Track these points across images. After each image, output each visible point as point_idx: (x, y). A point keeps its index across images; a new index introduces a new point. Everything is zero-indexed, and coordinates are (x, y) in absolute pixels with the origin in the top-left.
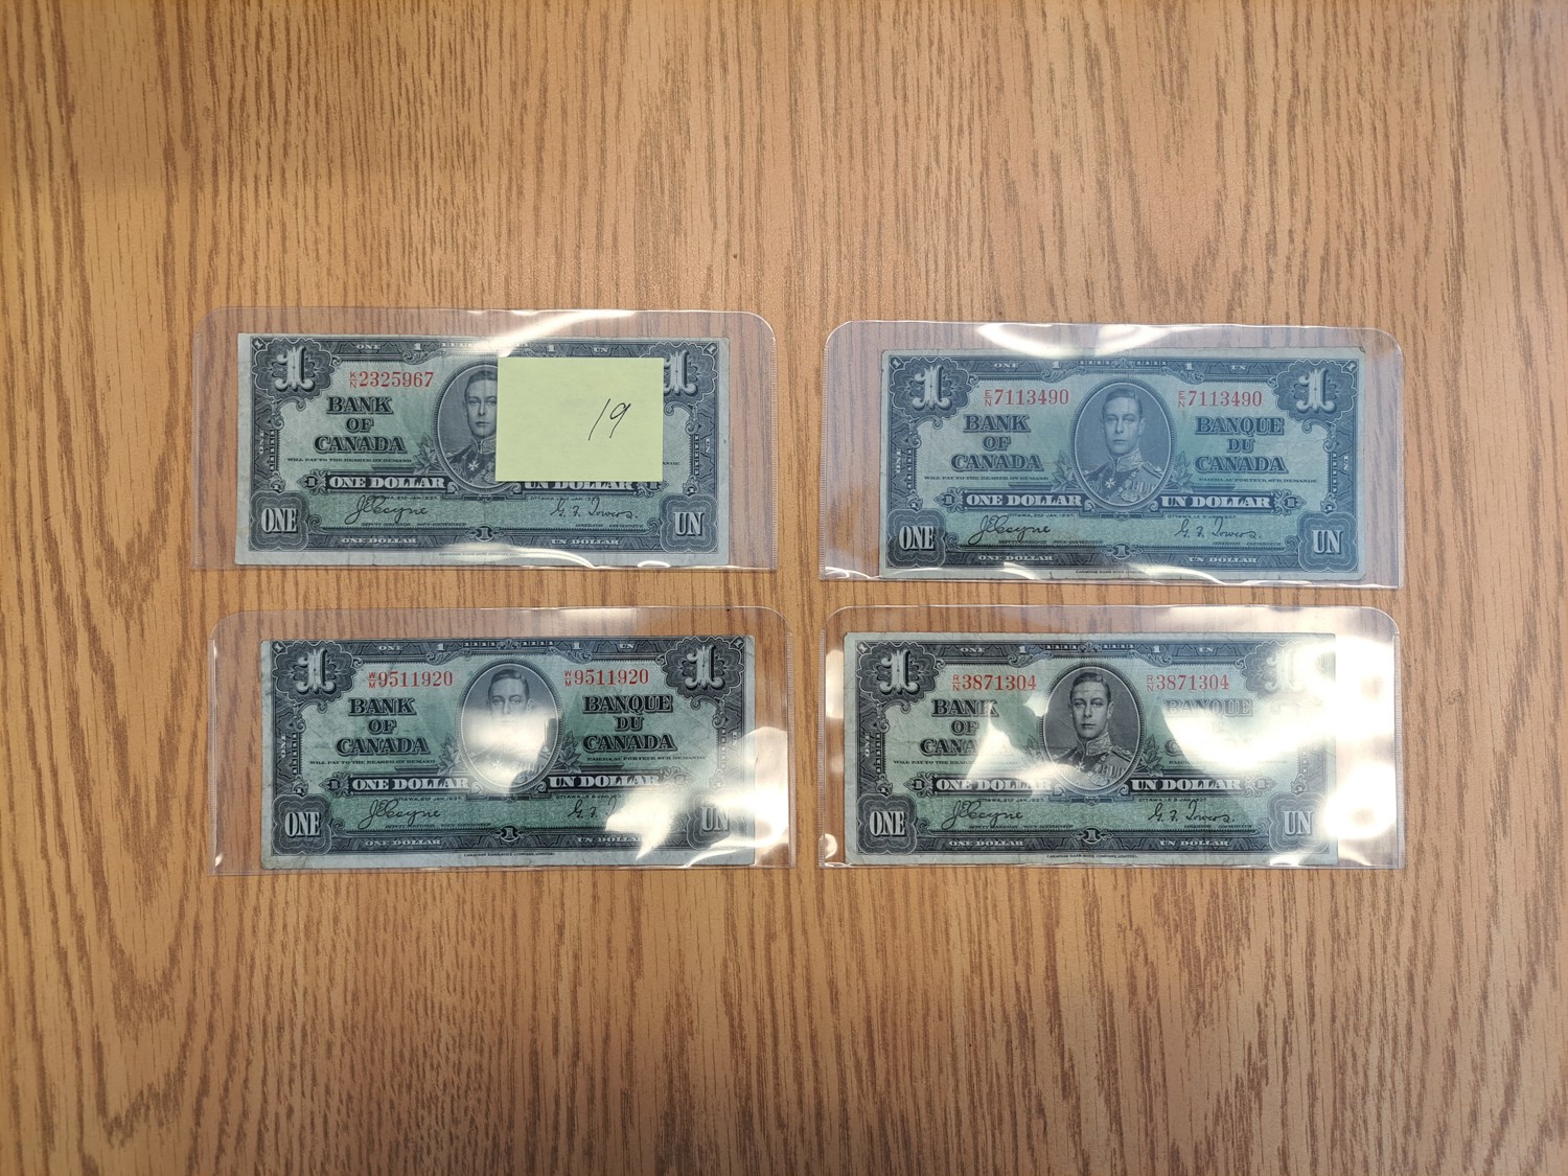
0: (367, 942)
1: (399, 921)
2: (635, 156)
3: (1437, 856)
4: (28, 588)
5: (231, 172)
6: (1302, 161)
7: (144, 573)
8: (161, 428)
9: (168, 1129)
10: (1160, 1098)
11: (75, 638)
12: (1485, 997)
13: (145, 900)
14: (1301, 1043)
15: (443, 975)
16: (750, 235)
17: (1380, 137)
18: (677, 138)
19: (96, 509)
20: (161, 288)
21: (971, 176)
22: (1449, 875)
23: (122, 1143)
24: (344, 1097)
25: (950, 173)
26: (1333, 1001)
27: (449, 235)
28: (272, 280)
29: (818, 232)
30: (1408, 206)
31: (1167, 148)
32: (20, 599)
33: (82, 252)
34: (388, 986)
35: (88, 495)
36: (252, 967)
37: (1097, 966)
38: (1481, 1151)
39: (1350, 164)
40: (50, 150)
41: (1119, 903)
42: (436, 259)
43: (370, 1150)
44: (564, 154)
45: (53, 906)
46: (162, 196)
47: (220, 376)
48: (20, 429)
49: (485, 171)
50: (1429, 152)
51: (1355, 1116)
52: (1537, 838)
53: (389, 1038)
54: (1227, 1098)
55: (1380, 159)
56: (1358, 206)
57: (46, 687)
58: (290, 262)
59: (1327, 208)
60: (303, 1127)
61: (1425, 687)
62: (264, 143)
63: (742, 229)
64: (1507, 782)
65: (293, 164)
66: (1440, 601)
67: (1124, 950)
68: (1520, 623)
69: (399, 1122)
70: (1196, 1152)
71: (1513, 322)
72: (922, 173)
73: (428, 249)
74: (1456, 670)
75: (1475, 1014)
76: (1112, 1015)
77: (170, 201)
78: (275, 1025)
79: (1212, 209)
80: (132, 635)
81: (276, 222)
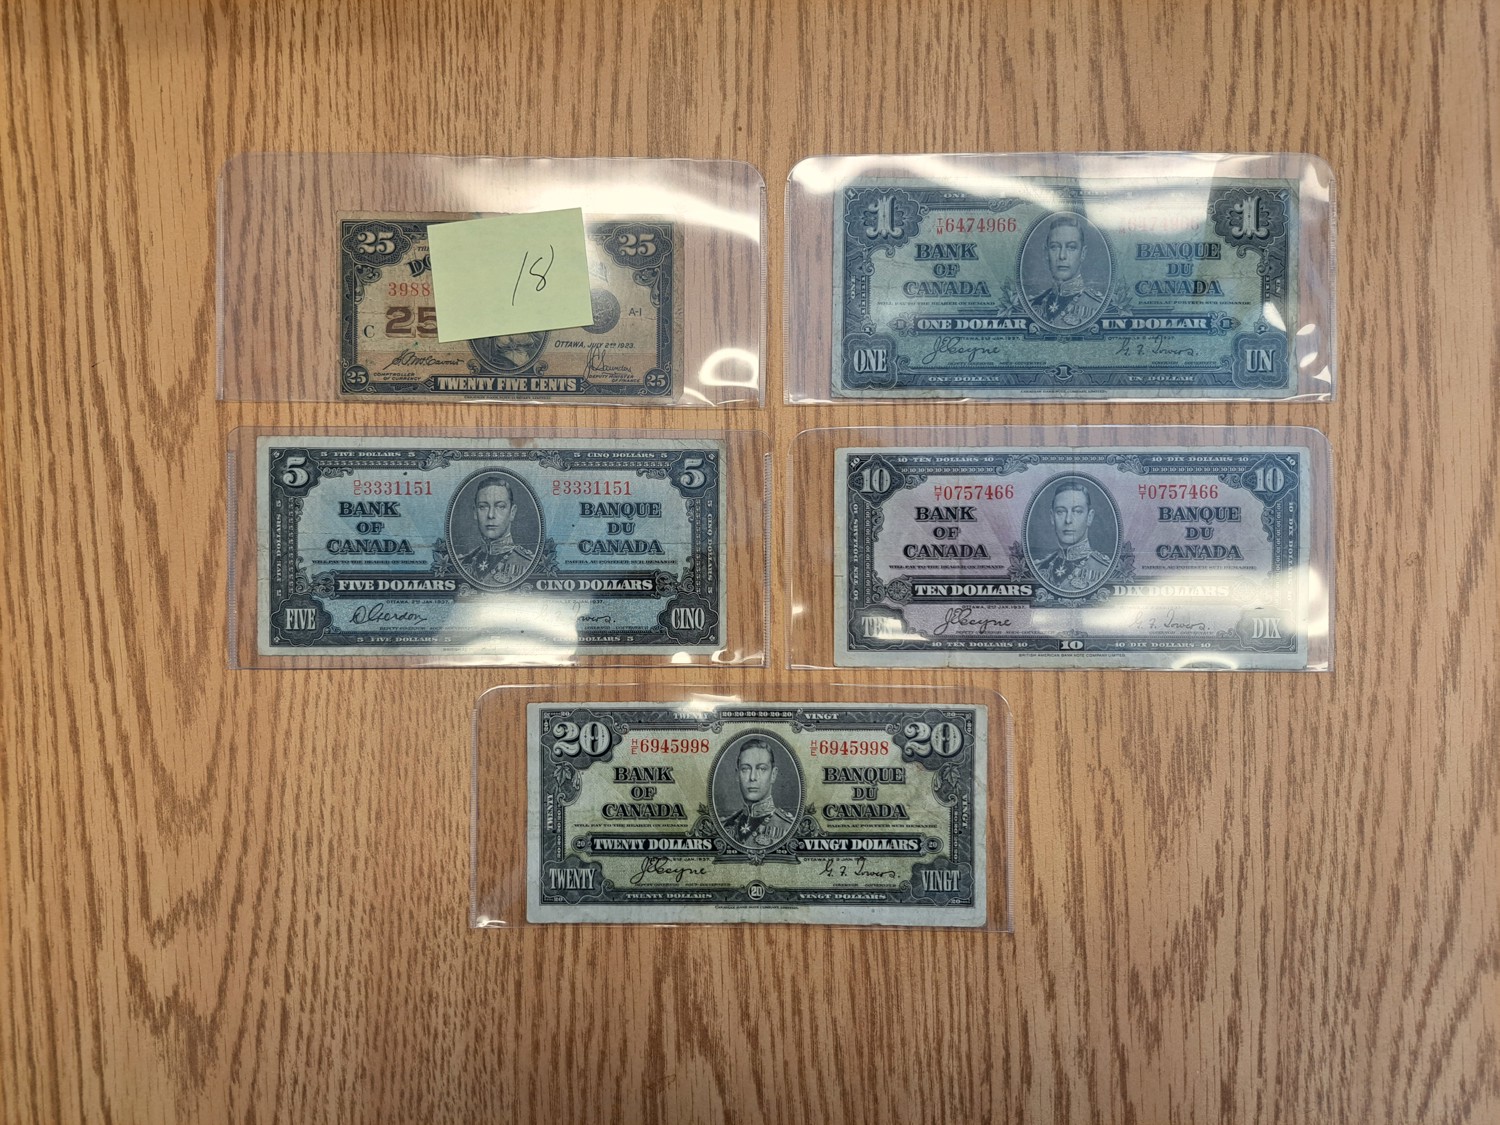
0: (390, 766)
1: (420, 747)
2: (650, 28)
3: (1390, 709)
4: (76, 430)
5: (268, 38)
6: (1286, 45)
7: (184, 418)
8: (200, 283)
9: (206, 933)
10: (1122, 926)
11: (120, 478)
12: (1429, 839)
13: (185, 723)
14: (1256, 878)
15: (461, 797)
16: (758, 107)
17: (1363, 22)
18: (690, 12)
19: (139, 357)
20: (201, 148)
21: (970, 53)
22: (1400, 725)
23: (164, 945)
24: (368, 908)
25: (949, 50)
26: (1287, 841)
27: (472, 100)
28: (305, 142)
29: (822, 104)
30: (1387, 89)
31: (1158, 30)
32: (70, 440)
33: (127, 112)
34: (410, 805)
35: (132, 344)
36: (283, 786)
37: (1067, 802)
38: (1421, 980)
39: (1333, 48)
40: (97, 14)
41: (1089, 745)
42: (460, 126)
43: (391, 956)
44: (583, 26)
45: (101, 726)
46: (202, 60)
47: (256, 233)
48: (69, 281)
49: (507, 40)
50: (1410, 37)
51: (1304, 946)
52: (1485, 694)
53: (409, 854)
54: (1185, 927)
55: (1362, 45)
56: (1338, 89)
57: (93, 522)
58: (323, 125)
59: (1309, 90)
60: (329, 934)
61: (1385, 548)
62: (299, 12)
63: (750, 101)
64: (1458, 640)
65: (327, 30)
66: (1402, 468)
67: (1093, 789)
68: (1477, 492)
69: (418, 931)
70: (1155, 976)
71: (1484, 203)
72: (923, 49)
73: (452, 115)
74: (1414, 533)
75: (1421, 855)
76: (1079, 847)
77: (209, 66)
78: (304, 839)
79: (1199, 89)
80: (173, 476)
81: (309, 88)
